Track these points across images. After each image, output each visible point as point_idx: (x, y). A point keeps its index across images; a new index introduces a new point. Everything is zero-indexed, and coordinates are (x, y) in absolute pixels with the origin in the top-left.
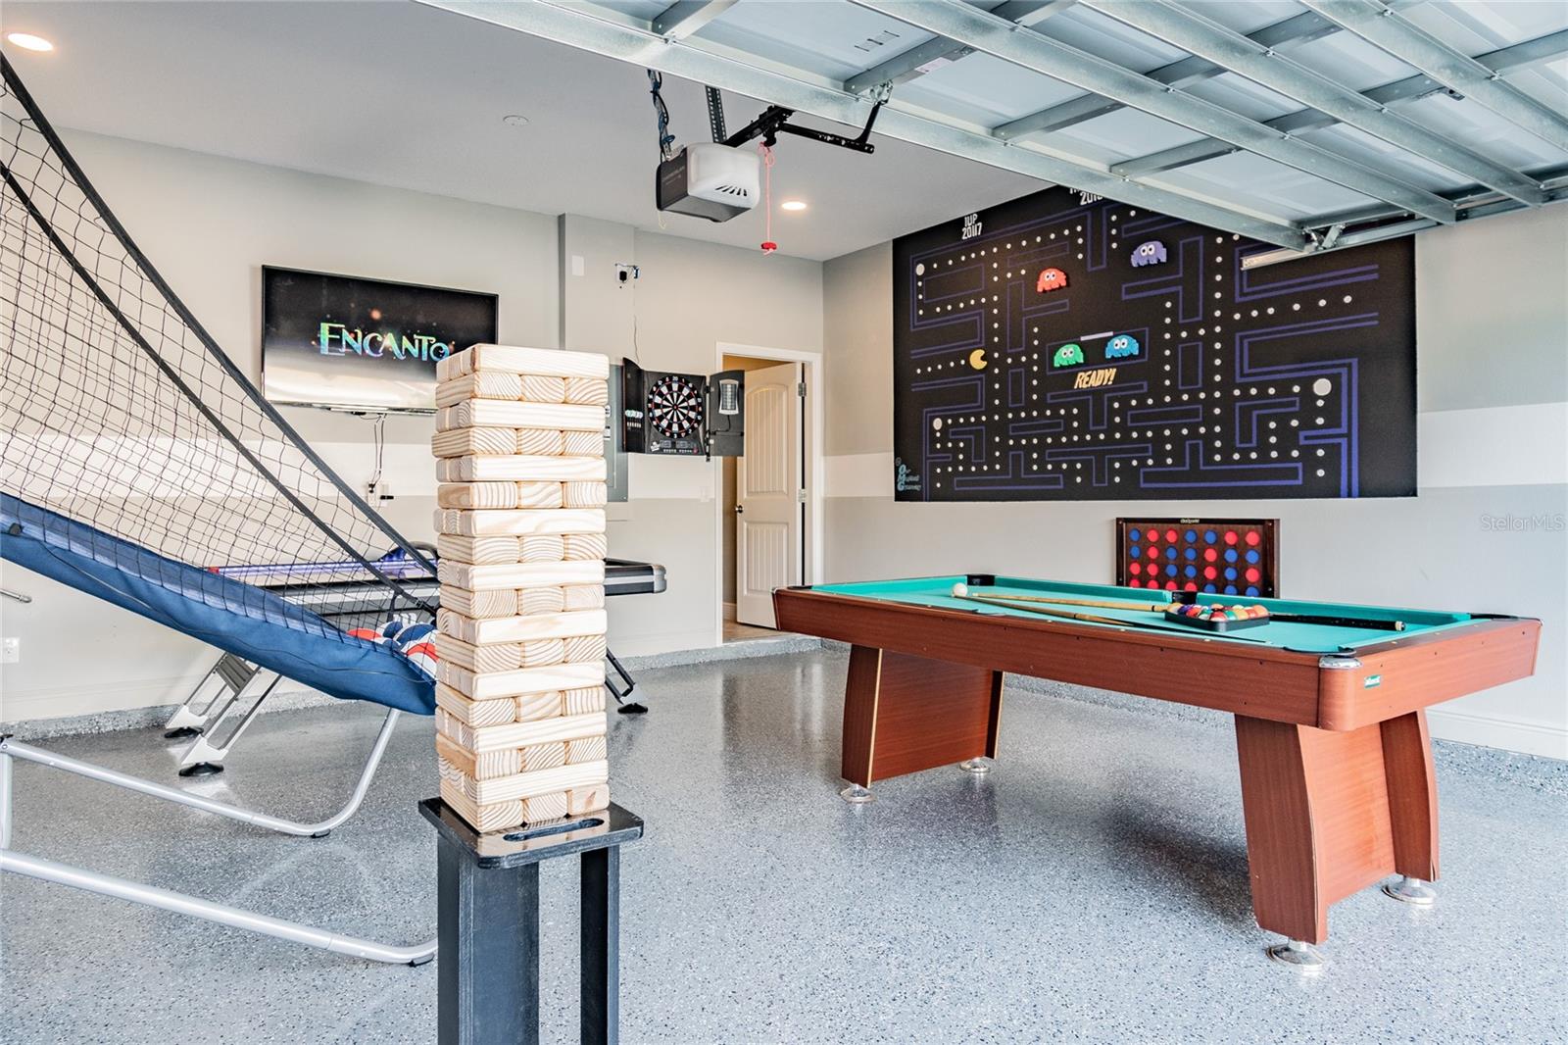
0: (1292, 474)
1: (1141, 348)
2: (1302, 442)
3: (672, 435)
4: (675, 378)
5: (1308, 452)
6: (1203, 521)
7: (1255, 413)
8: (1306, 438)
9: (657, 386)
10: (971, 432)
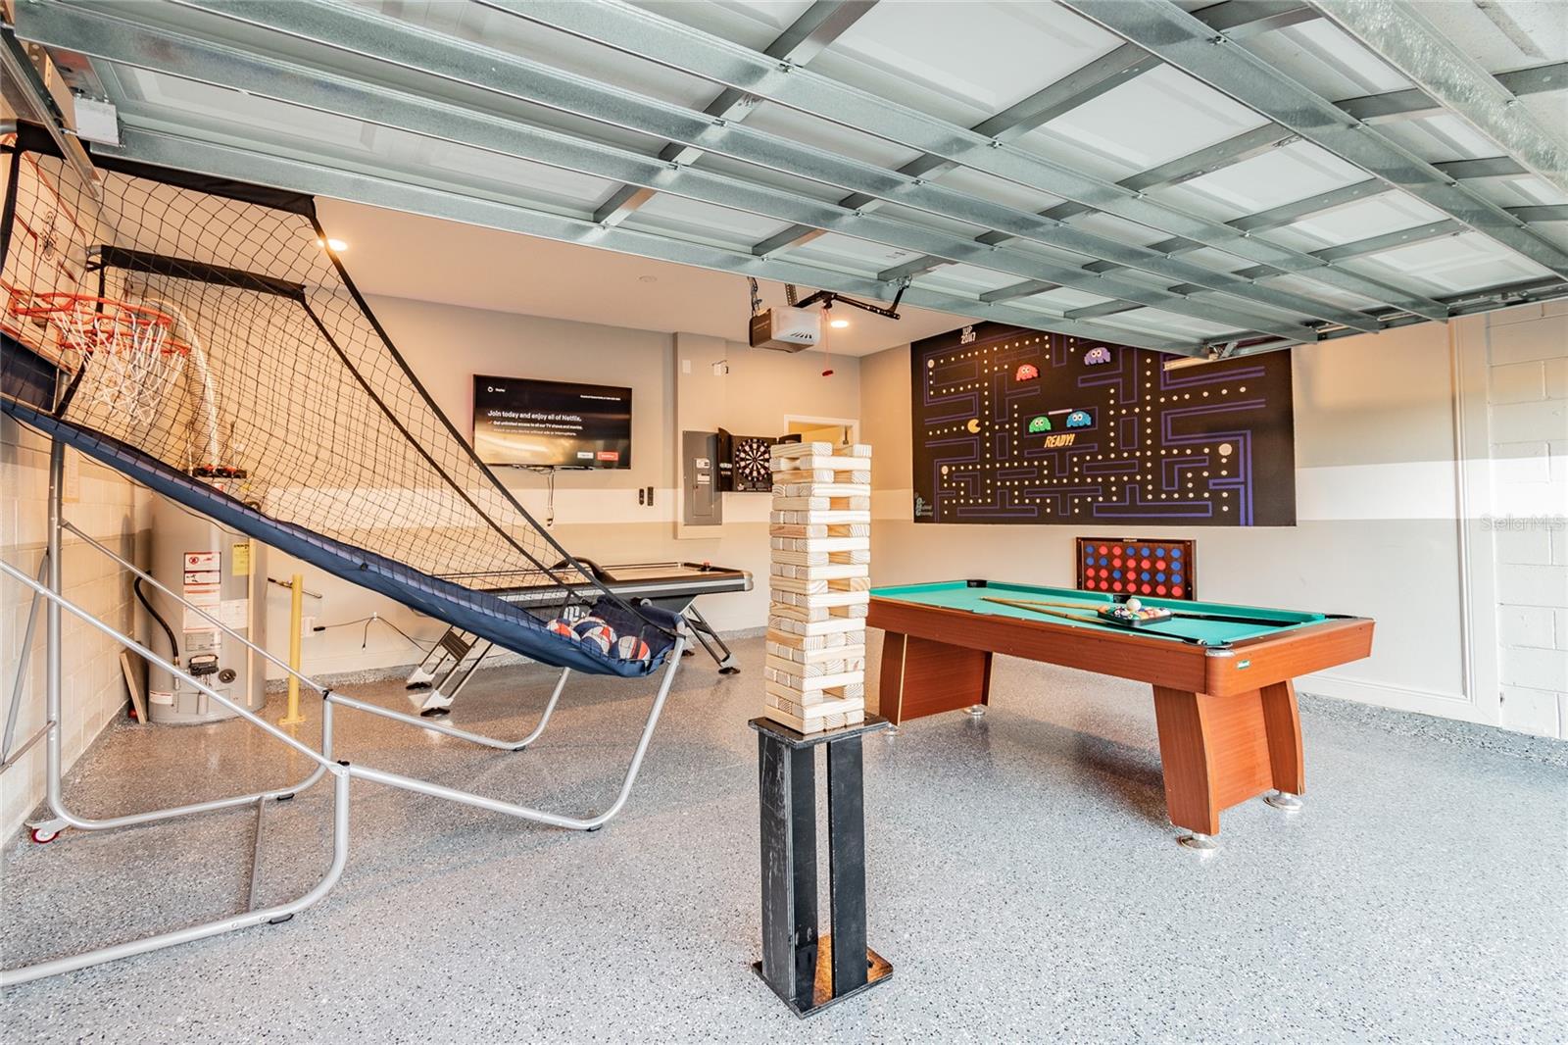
0: (1205, 509)
1: (1093, 421)
2: (1211, 487)
3: (753, 479)
4: (755, 440)
5: (1215, 495)
6: (1139, 541)
7: (1176, 467)
8: (1214, 484)
9: (742, 446)
10: (969, 476)
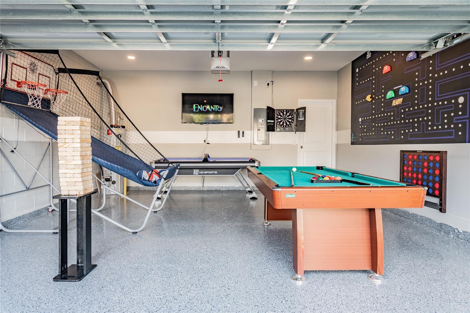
1: (409, 90)
2: (455, 122)
3: (284, 126)
4: (285, 111)
5: (456, 125)
6: (423, 152)
7: (441, 111)
8: (456, 120)
9: (279, 113)
10: (367, 122)
